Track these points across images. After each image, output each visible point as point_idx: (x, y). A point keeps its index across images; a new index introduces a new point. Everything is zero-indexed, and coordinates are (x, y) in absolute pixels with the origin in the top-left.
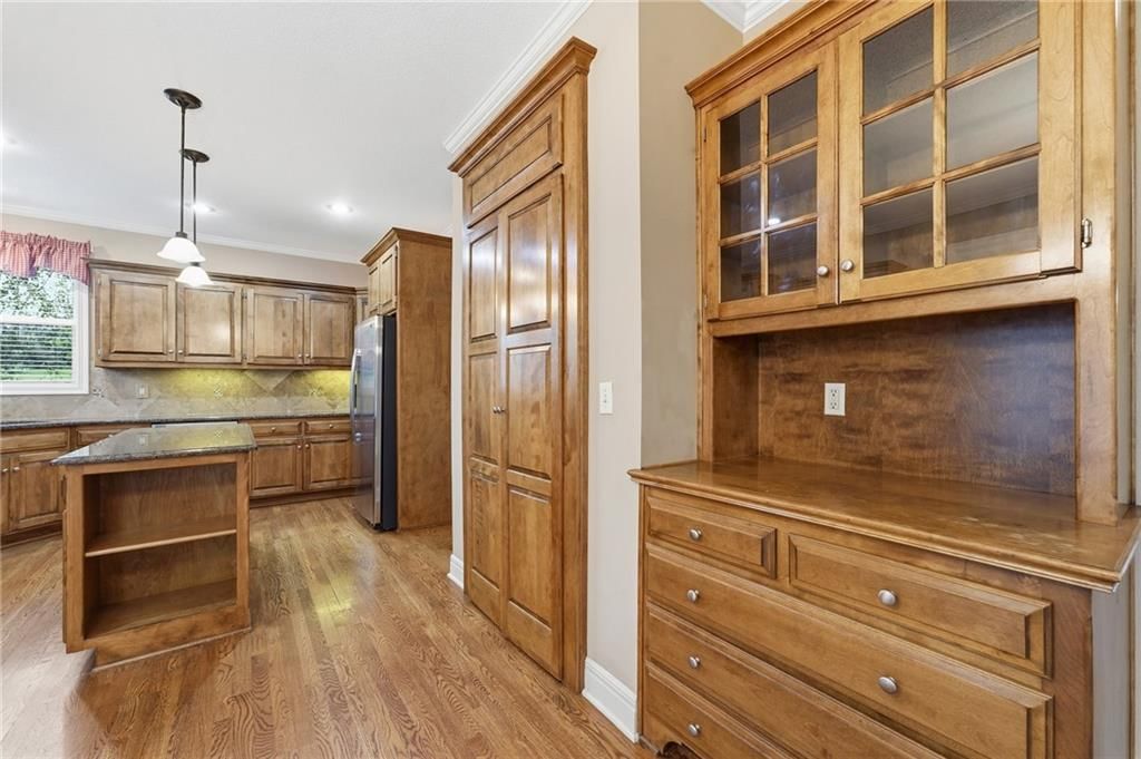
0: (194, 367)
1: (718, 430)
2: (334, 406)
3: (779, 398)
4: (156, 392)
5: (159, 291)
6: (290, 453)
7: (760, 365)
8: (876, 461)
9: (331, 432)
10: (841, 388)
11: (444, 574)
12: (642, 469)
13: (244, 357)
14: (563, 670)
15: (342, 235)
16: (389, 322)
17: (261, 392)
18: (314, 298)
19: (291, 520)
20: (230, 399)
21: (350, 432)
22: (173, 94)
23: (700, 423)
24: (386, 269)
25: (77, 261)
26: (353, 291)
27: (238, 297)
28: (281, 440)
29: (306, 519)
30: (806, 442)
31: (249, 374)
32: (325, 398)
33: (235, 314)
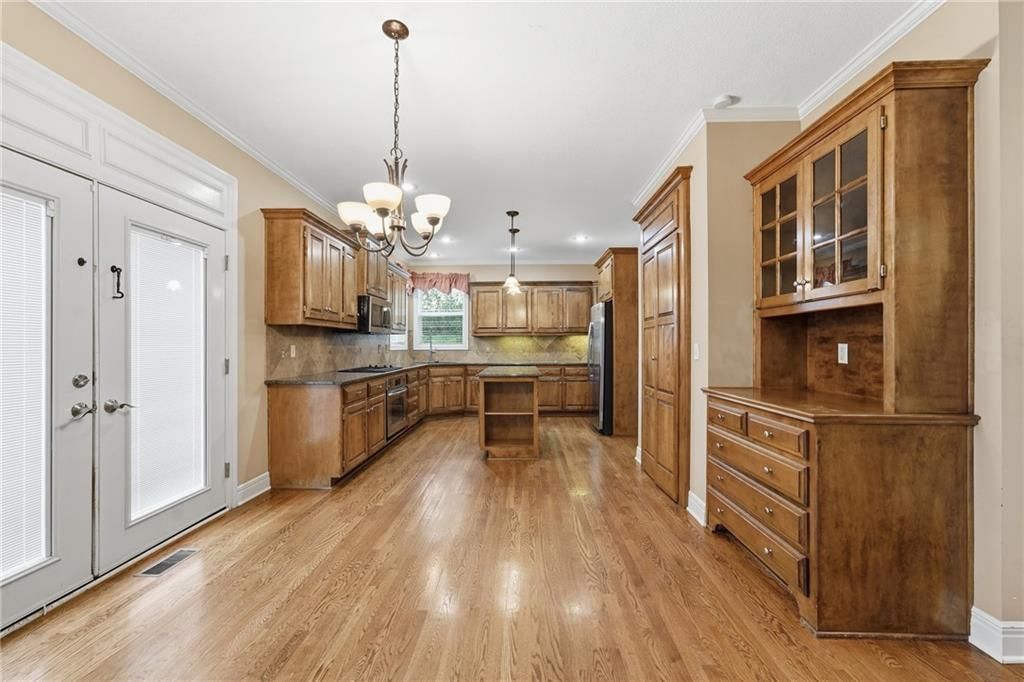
0: (511, 335)
1: (764, 371)
2: (580, 359)
3: (817, 353)
4: (494, 349)
5: (495, 294)
6: (556, 387)
7: (808, 332)
8: (862, 392)
9: (578, 375)
10: (846, 346)
11: (633, 458)
12: (710, 388)
13: (533, 328)
14: (678, 496)
15: (586, 250)
16: (608, 306)
17: (540, 349)
18: (569, 290)
19: (556, 424)
20: (526, 354)
21: (587, 375)
22: (509, 213)
23: (755, 366)
24: (606, 273)
25: (465, 284)
26: (591, 283)
27: (529, 293)
28: (551, 378)
29: (563, 425)
30: (830, 380)
31: (535, 339)
32: (575, 354)
33: (528, 302)
